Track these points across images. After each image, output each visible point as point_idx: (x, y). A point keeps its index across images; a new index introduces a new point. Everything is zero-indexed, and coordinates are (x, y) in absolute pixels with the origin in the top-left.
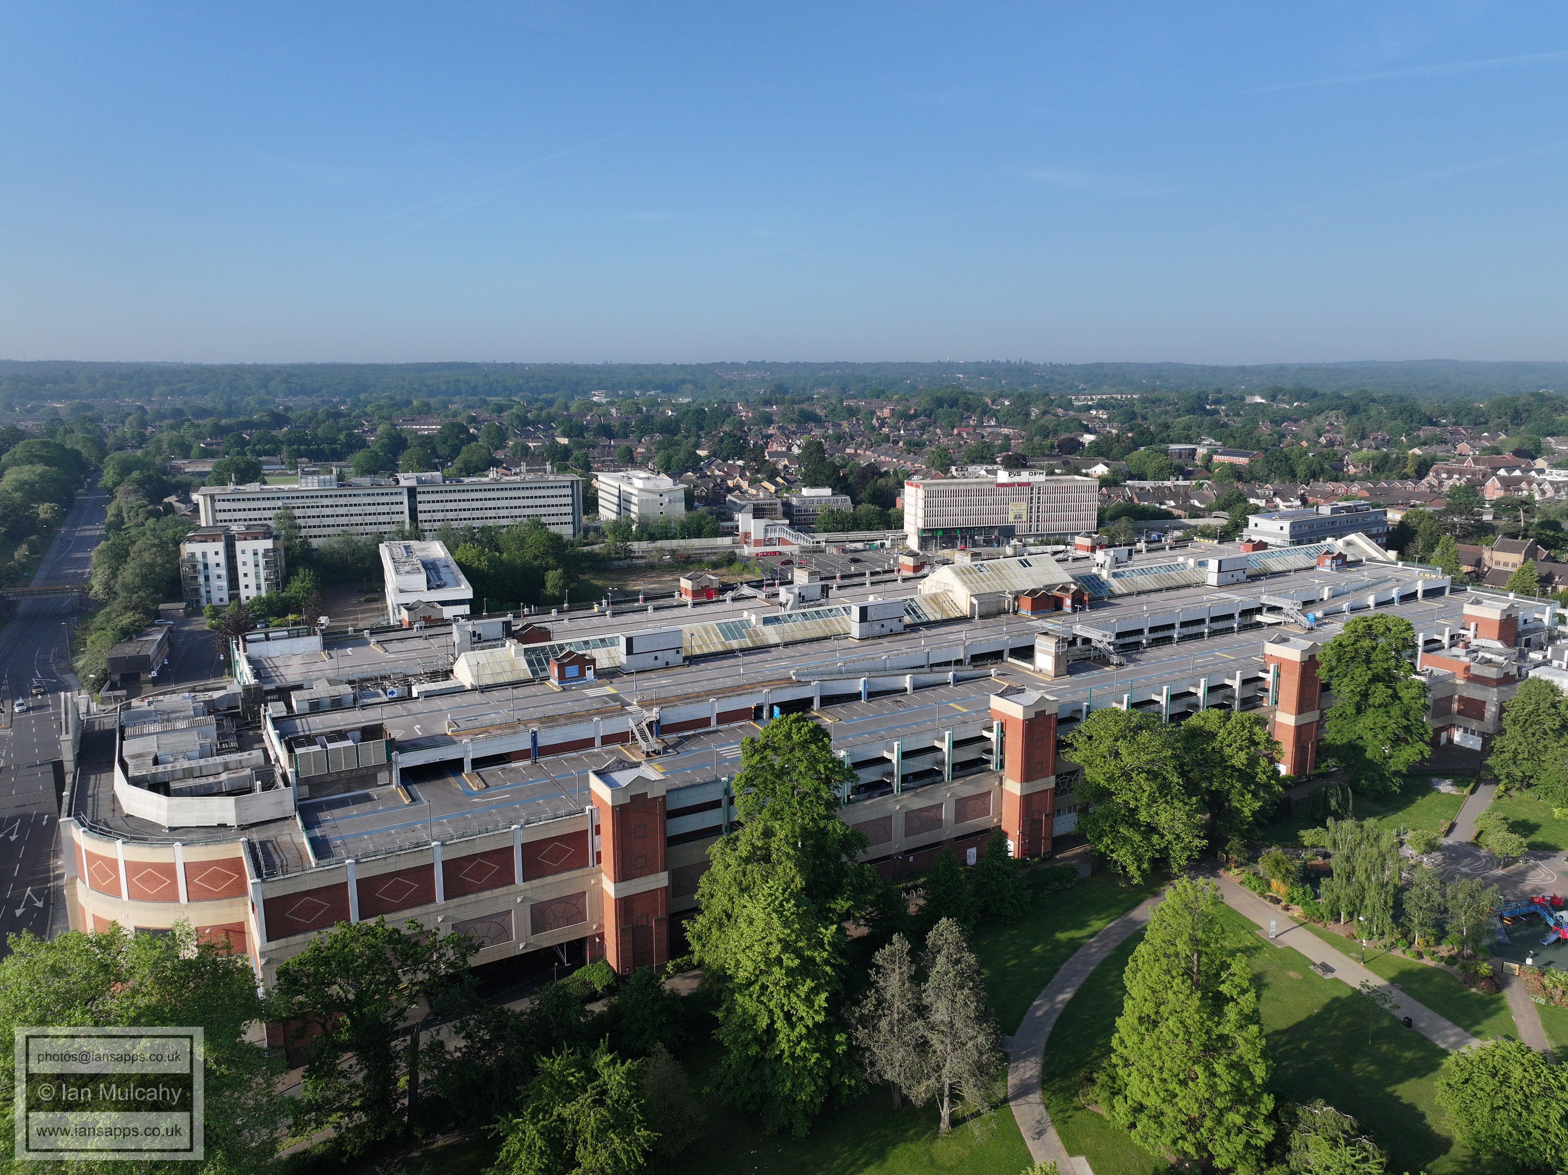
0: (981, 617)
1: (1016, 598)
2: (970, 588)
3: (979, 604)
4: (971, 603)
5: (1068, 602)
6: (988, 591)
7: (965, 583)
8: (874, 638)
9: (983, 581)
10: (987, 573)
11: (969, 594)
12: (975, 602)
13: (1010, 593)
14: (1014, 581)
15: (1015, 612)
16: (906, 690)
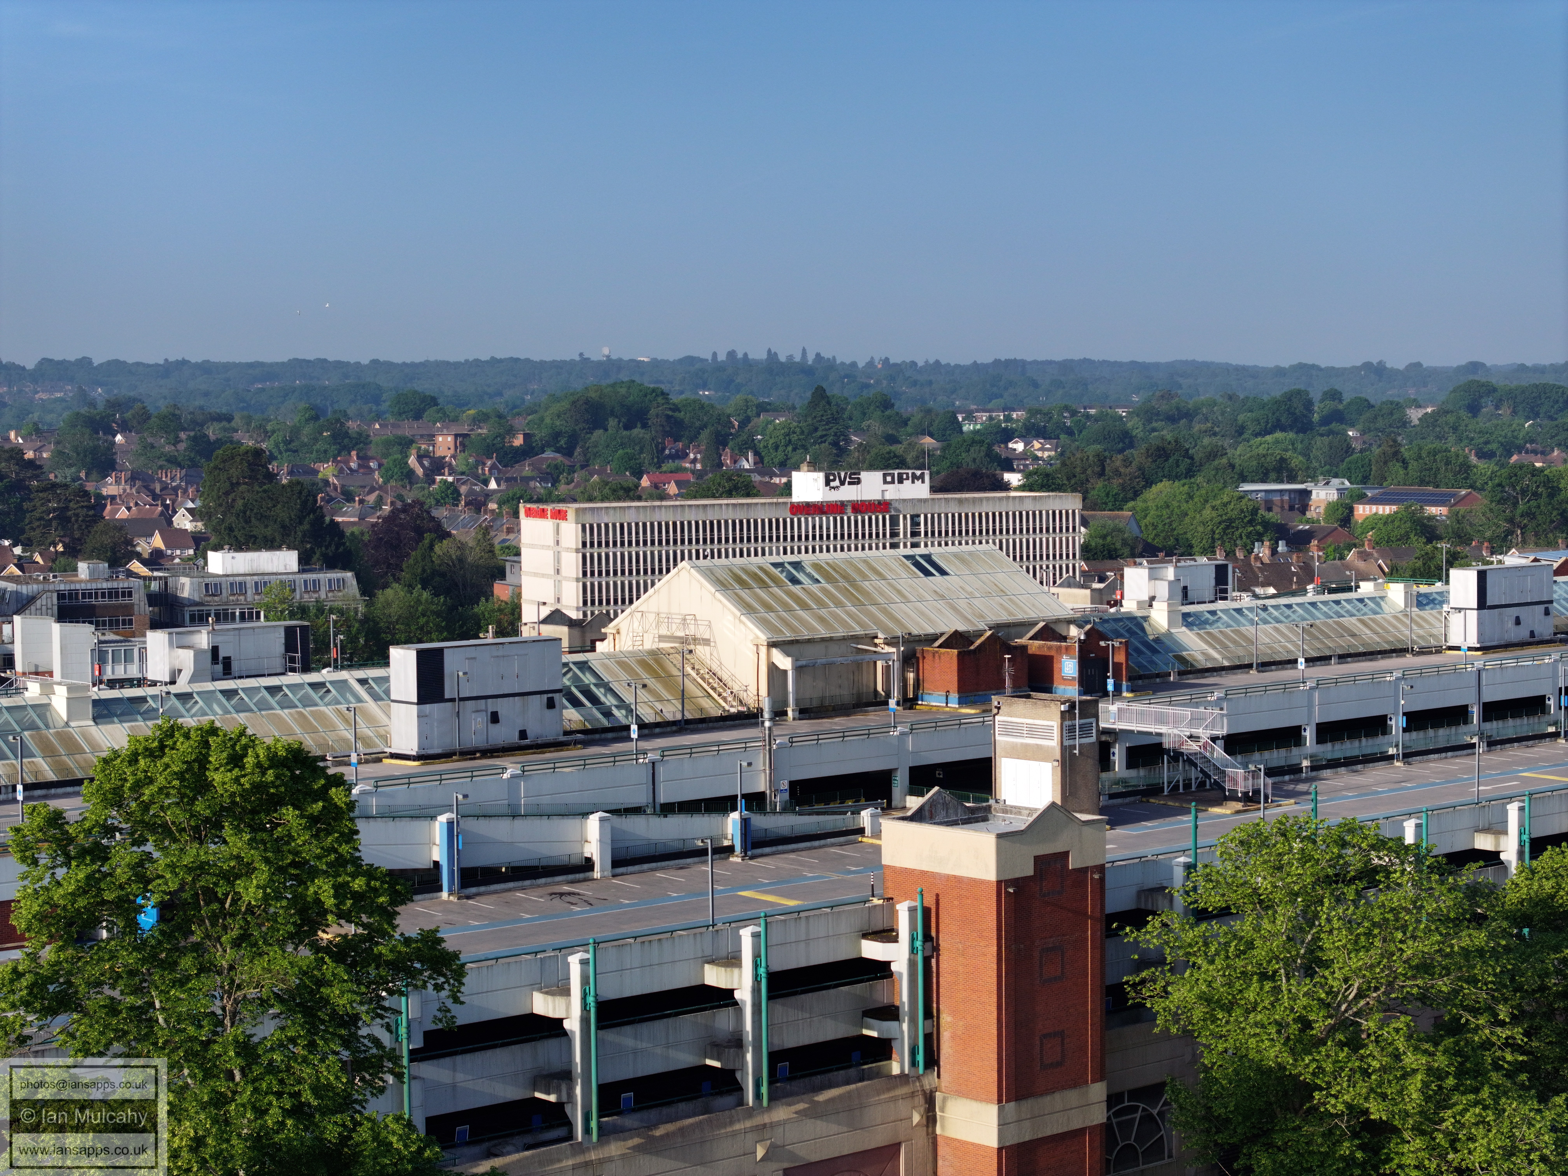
0: (804, 713)
1: (910, 660)
2: (764, 624)
3: (799, 669)
4: (773, 669)
5: (1069, 667)
6: (823, 633)
7: (748, 609)
8: (468, 754)
9: (805, 606)
10: (814, 588)
11: (763, 638)
12: (784, 662)
13: (891, 641)
14: (900, 609)
15: (909, 702)
16: (588, 865)
